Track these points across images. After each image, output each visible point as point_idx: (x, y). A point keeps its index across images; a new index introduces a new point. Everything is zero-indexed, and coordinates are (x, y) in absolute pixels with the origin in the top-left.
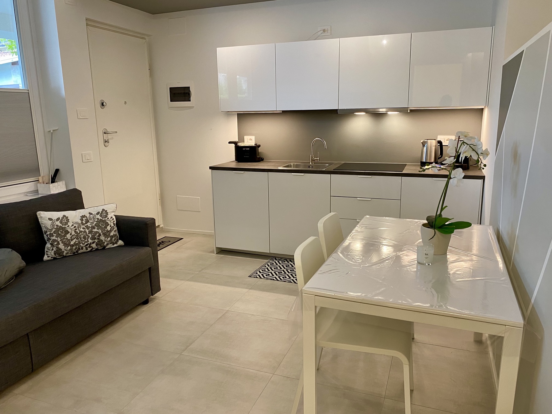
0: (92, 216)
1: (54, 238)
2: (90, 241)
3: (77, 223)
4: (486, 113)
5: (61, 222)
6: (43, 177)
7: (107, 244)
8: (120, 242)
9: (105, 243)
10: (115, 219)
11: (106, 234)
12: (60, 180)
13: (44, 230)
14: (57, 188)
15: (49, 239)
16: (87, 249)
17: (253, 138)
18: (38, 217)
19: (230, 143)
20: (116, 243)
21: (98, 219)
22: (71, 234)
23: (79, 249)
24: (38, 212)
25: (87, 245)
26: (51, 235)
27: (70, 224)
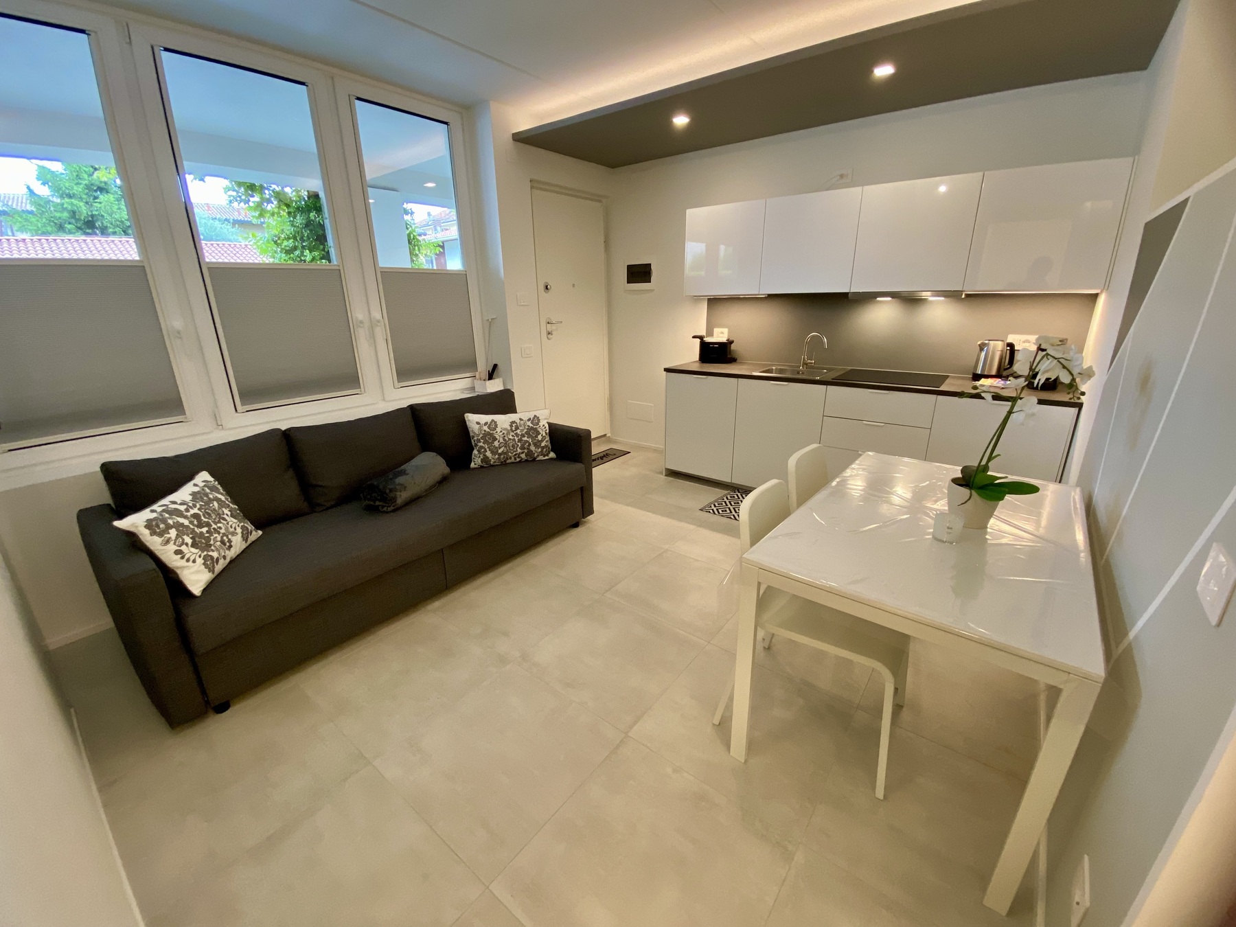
0: (522, 422)
1: (481, 444)
2: (519, 450)
3: (505, 429)
4: (1102, 300)
5: (489, 428)
6: (480, 373)
7: (538, 456)
8: (552, 455)
9: (536, 455)
10: (547, 428)
11: (537, 444)
12: (498, 377)
13: (471, 434)
14: (494, 386)
15: (476, 445)
16: (515, 459)
17: (726, 331)
18: (466, 419)
19: (694, 337)
20: (547, 455)
21: (528, 426)
22: (499, 442)
23: (507, 459)
24: (466, 415)
25: (515, 455)
26: (479, 441)
27: (498, 430)
